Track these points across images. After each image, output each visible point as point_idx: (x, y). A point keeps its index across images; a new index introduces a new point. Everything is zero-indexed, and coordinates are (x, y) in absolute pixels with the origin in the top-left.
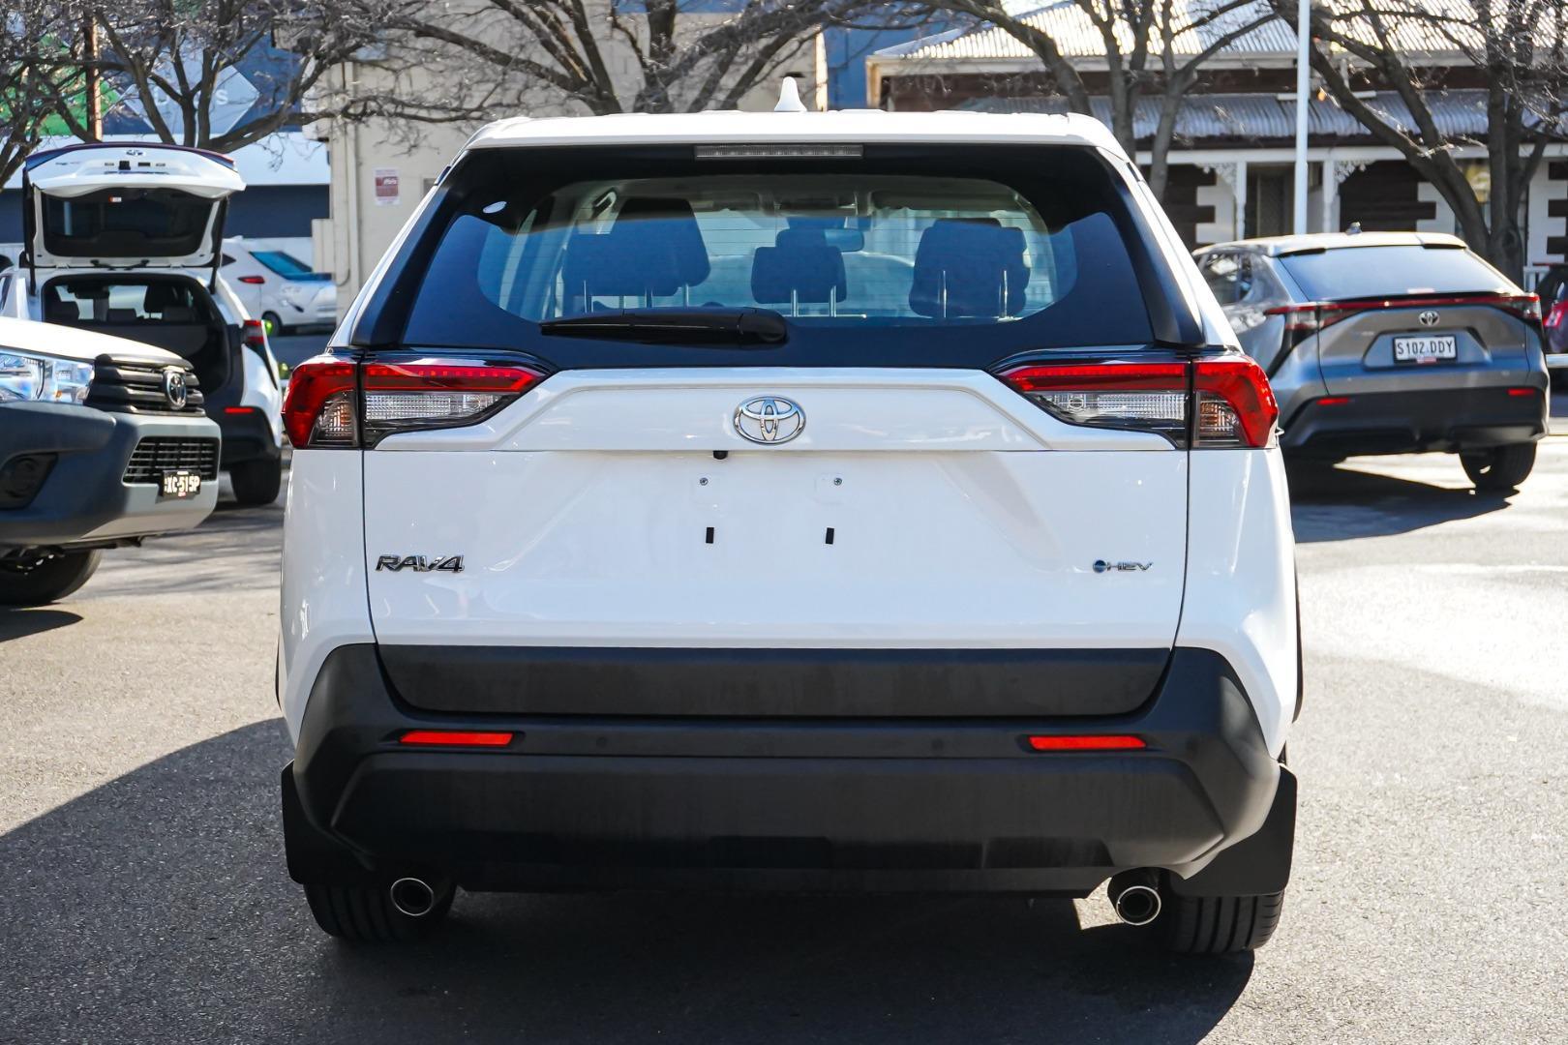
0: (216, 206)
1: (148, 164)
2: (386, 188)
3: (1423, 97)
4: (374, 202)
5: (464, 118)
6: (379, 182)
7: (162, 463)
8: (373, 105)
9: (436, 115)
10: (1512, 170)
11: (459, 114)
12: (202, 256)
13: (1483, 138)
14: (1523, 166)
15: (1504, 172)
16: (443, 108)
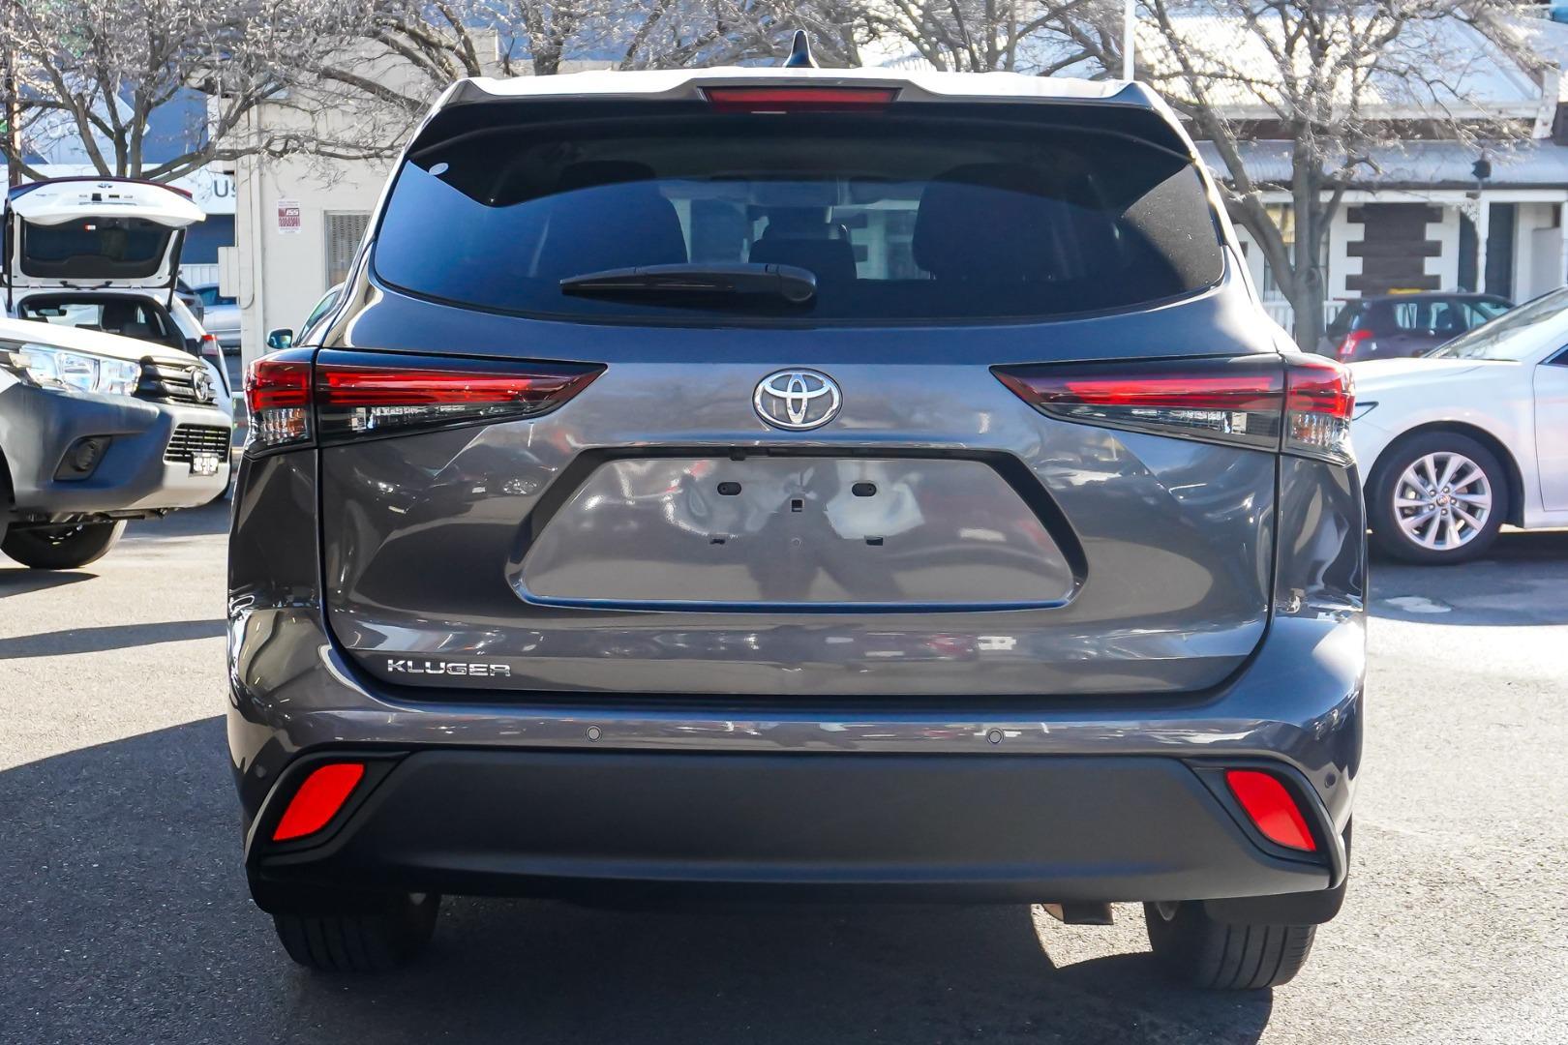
0: (175, 234)
1: (118, 197)
2: (289, 219)
3: (1235, 148)
4: (277, 232)
5: (377, 155)
6: (281, 213)
7: (191, 446)
8: (293, 144)
9: (353, 153)
10: (1313, 214)
11: (373, 152)
12: (160, 278)
13: (1288, 185)
14: (1323, 211)
15: (1306, 215)
16: (356, 146)
